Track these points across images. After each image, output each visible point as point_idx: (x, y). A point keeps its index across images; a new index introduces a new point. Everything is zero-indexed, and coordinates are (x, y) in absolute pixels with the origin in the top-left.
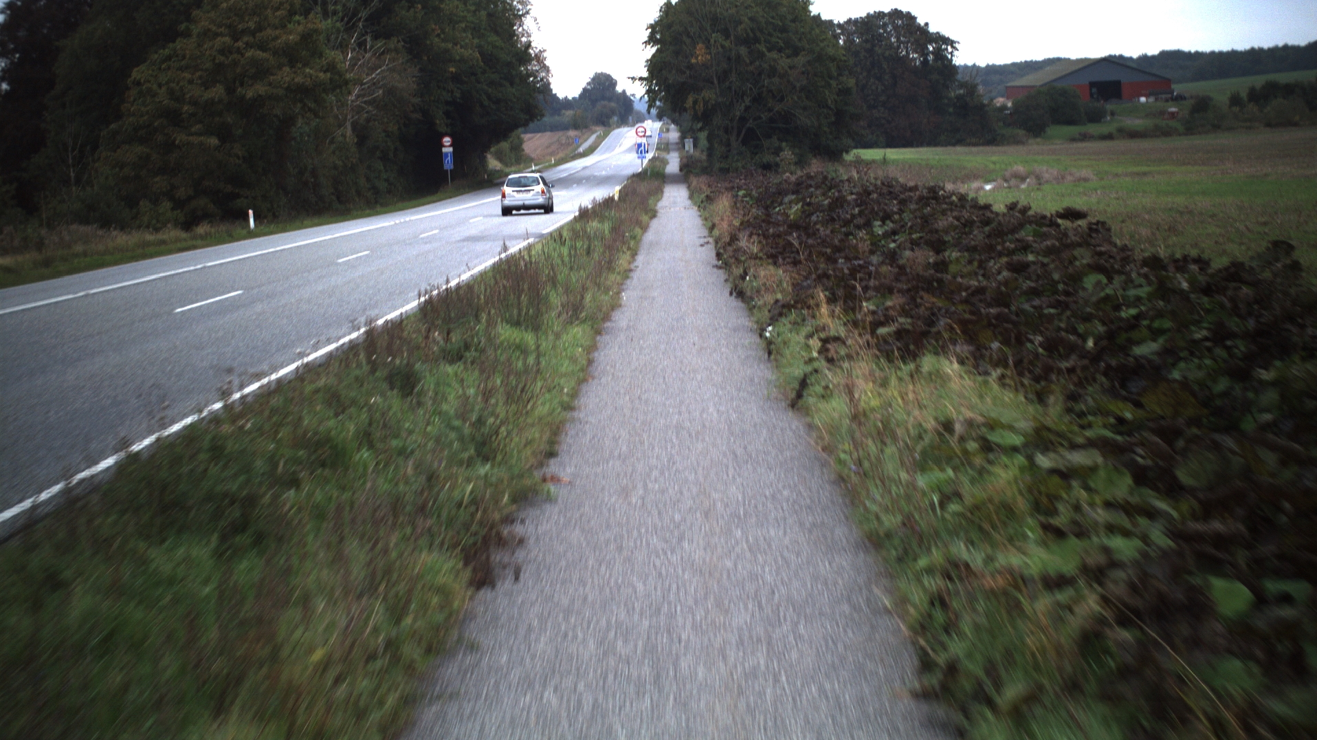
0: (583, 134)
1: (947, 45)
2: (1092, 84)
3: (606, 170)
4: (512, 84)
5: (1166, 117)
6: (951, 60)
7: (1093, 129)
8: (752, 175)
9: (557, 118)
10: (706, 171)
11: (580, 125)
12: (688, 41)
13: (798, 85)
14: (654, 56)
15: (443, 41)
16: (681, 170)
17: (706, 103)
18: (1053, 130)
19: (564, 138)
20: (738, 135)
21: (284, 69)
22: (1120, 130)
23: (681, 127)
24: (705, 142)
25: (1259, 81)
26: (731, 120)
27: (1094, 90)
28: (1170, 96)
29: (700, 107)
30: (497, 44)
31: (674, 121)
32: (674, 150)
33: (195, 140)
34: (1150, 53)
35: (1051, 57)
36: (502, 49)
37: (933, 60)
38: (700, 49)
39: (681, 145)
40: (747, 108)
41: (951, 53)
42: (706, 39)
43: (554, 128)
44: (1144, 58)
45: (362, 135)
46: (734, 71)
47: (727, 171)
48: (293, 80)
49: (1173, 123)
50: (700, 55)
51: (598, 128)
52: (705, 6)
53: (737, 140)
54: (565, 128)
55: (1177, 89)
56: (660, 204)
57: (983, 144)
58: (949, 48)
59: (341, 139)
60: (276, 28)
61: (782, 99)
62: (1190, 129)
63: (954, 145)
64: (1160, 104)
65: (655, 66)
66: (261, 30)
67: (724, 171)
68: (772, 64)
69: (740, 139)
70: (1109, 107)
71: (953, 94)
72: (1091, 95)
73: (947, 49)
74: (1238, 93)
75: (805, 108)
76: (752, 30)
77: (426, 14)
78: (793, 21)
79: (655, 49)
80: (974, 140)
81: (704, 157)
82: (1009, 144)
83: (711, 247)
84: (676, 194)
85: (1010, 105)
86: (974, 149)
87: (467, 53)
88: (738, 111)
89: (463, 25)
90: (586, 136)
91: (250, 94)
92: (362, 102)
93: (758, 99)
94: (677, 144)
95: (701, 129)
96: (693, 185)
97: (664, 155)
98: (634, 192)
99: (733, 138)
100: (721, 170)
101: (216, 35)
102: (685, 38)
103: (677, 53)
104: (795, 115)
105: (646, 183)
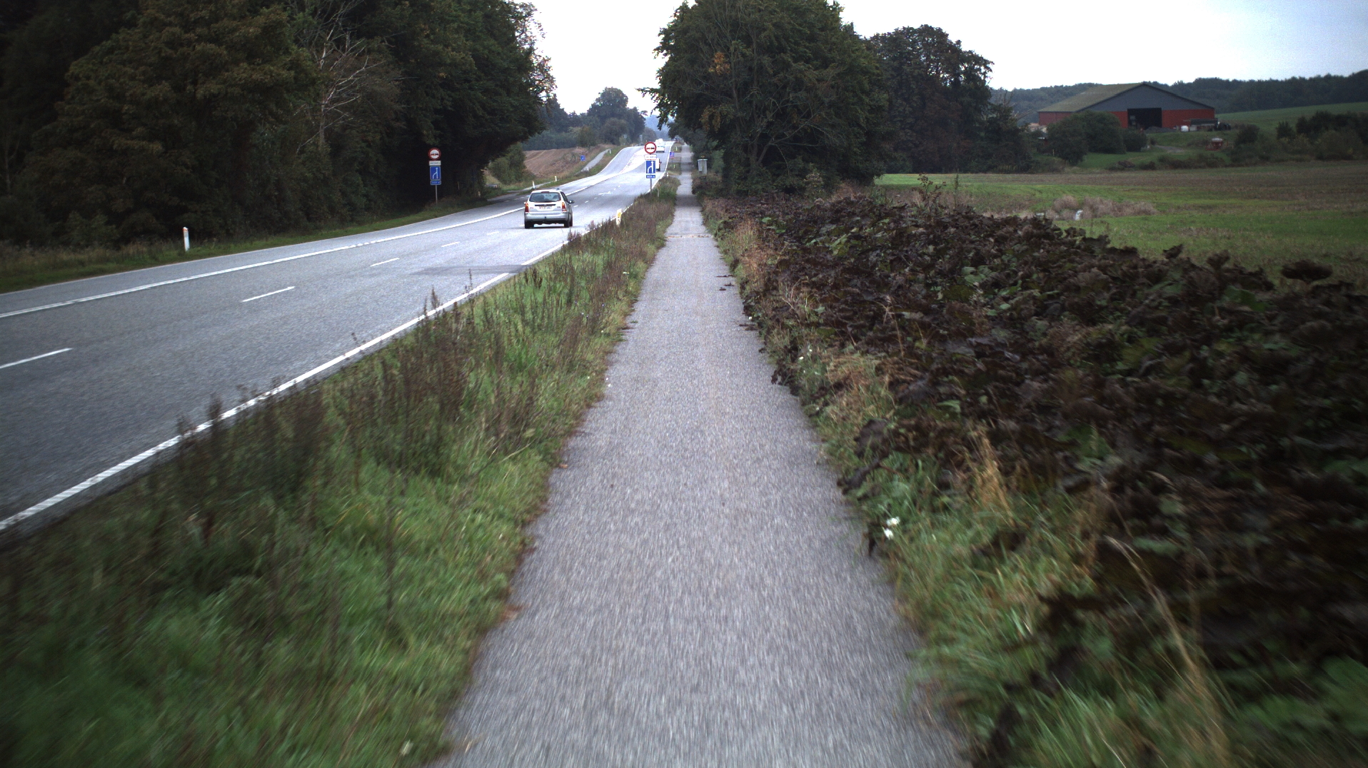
0: (590, 152)
1: (980, 65)
2: (1131, 112)
3: (611, 191)
4: (509, 93)
5: (1209, 147)
6: (985, 81)
7: (1132, 158)
8: (774, 198)
9: (564, 134)
10: (721, 193)
11: (588, 142)
12: (705, 48)
13: (826, 100)
14: (667, 64)
15: (433, 42)
16: (694, 192)
17: (723, 117)
18: (1089, 158)
19: (570, 155)
20: (759, 154)
21: (241, 65)
22: (1163, 160)
23: (694, 146)
24: (721, 163)
25: (1309, 112)
26: (751, 138)
27: (1133, 118)
28: (1213, 125)
29: (717, 123)
30: (493, 48)
31: (687, 140)
32: (687, 170)
33: (136, 144)
34: (1186, 82)
35: (1083, 82)
36: (499, 54)
37: (965, 81)
38: (719, 57)
39: (694, 165)
40: (770, 124)
41: (985, 73)
42: (726, 46)
43: (560, 145)
44: (1180, 86)
45: (337, 144)
46: (756, 83)
47: (746, 193)
48: (251, 77)
49: (1218, 154)
50: (719, 64)
51: (606, 146)
52: (725, 10)
53: (757, 160)
54: (572, 145)
55: (1220, 118)
56: (670, 230)
57: (1017, 171)
58: (982, 68)
59: (311, 148)
60: (235, 19)
61: (808, 116)
62: (1237, 160)
63: (985, 172)
64: (1203, 133)
65: (667, 75)
66: (217, 21)
67: (742, 194)
68: (799, 76)
69: (761, 158)
70: (1150, 135)
71: (985, 117)
72: (1130, 122)
73: (980, 70)
74: (1287, 124)
75: (833, 126)
76: (777, 38)
77: (414, 11)
78: (822, 29)
79: (667, 59)
80: (1006, 167)
81: (719, 178)
82: (1043, 172)
83: (735, 291)
84: (689, 219)
85: (1044, 130)
86: (1009, 176)
87: (458, 56)
88: (760, 126)
89: (455, 25)
90: (593, 154)
91: (200, 93)
92: (336, 108)
93: (782, 115)
94: (690, 164)
95: (716, 148)
96: (707, 209)
97: (675, 175)
98: (640, 215)
99: (753, 158)
100: (739, 192)
101: (165, 25)
102: (701, 45)
103: (692, 62)
104: (822, 134)
105: (654, 206)
